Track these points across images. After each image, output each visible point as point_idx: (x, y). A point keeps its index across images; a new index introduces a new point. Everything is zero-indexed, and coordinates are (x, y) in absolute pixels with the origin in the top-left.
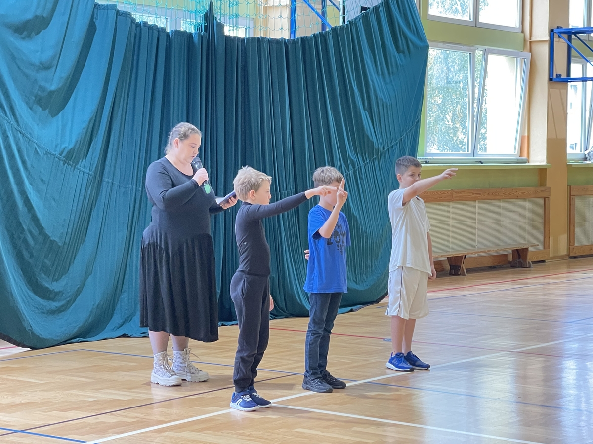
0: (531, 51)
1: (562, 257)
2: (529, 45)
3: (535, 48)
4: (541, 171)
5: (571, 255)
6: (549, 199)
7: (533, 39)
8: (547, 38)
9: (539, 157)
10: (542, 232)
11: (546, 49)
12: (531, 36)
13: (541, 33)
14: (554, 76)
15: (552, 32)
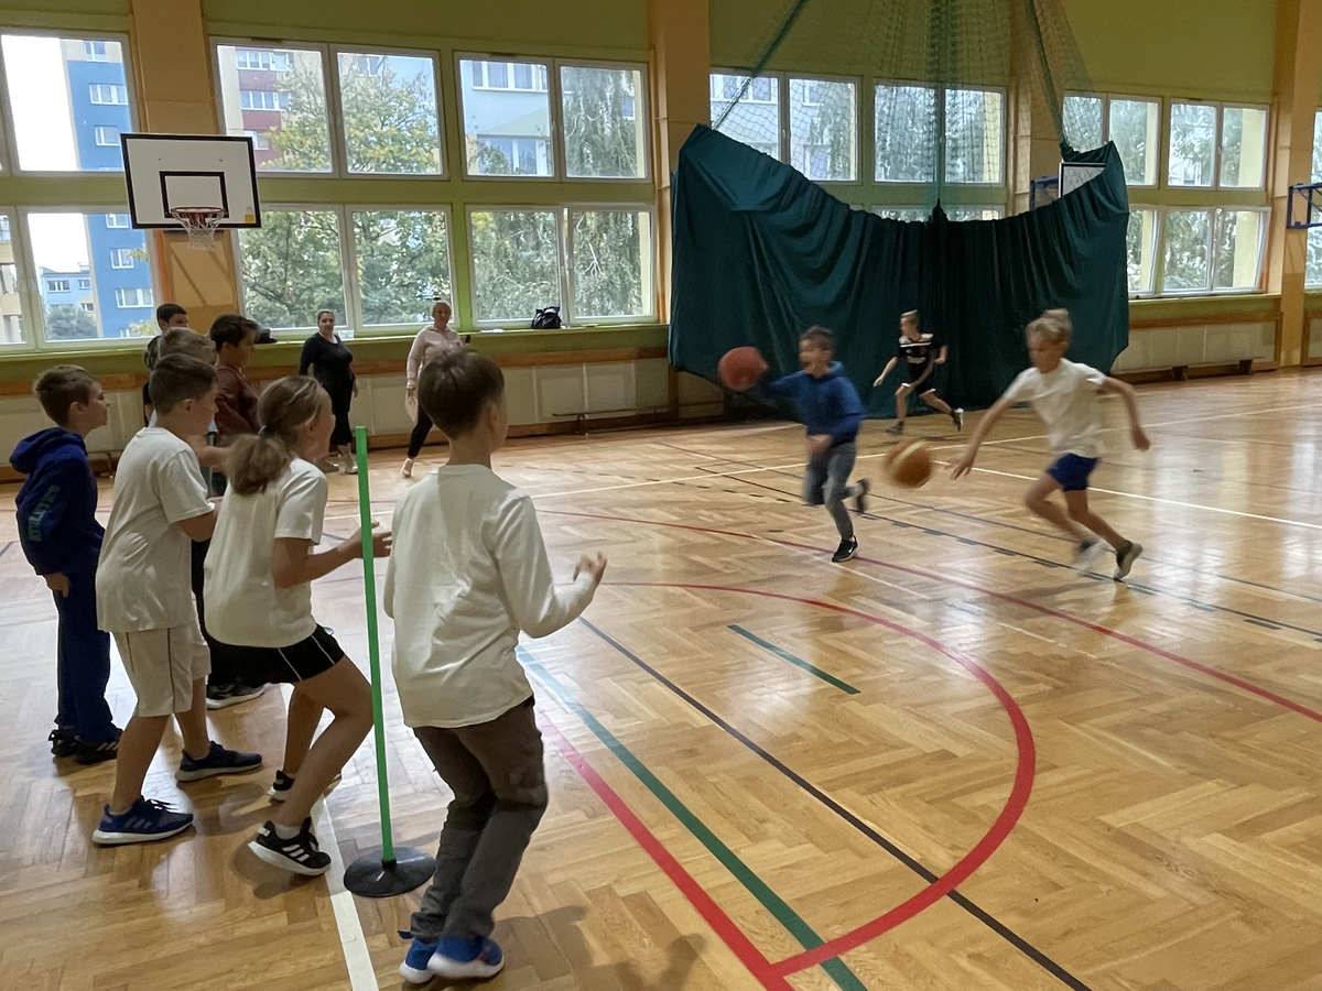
0: (1273, 206)
1: (1294, 366)
2: (1271, 200)
3: (1277, 203)
4: (1277, 300)
5: (1305, 364)
6: (1281, 322)
7: (1276, 195)
8: (1286, 194)
9: (1276, 289)
10: (1273, 347)
11: (1285, 203)
12: (1273, 193)
13: (1282, 190)
14: (1293, 224)
15: (1291, 189)
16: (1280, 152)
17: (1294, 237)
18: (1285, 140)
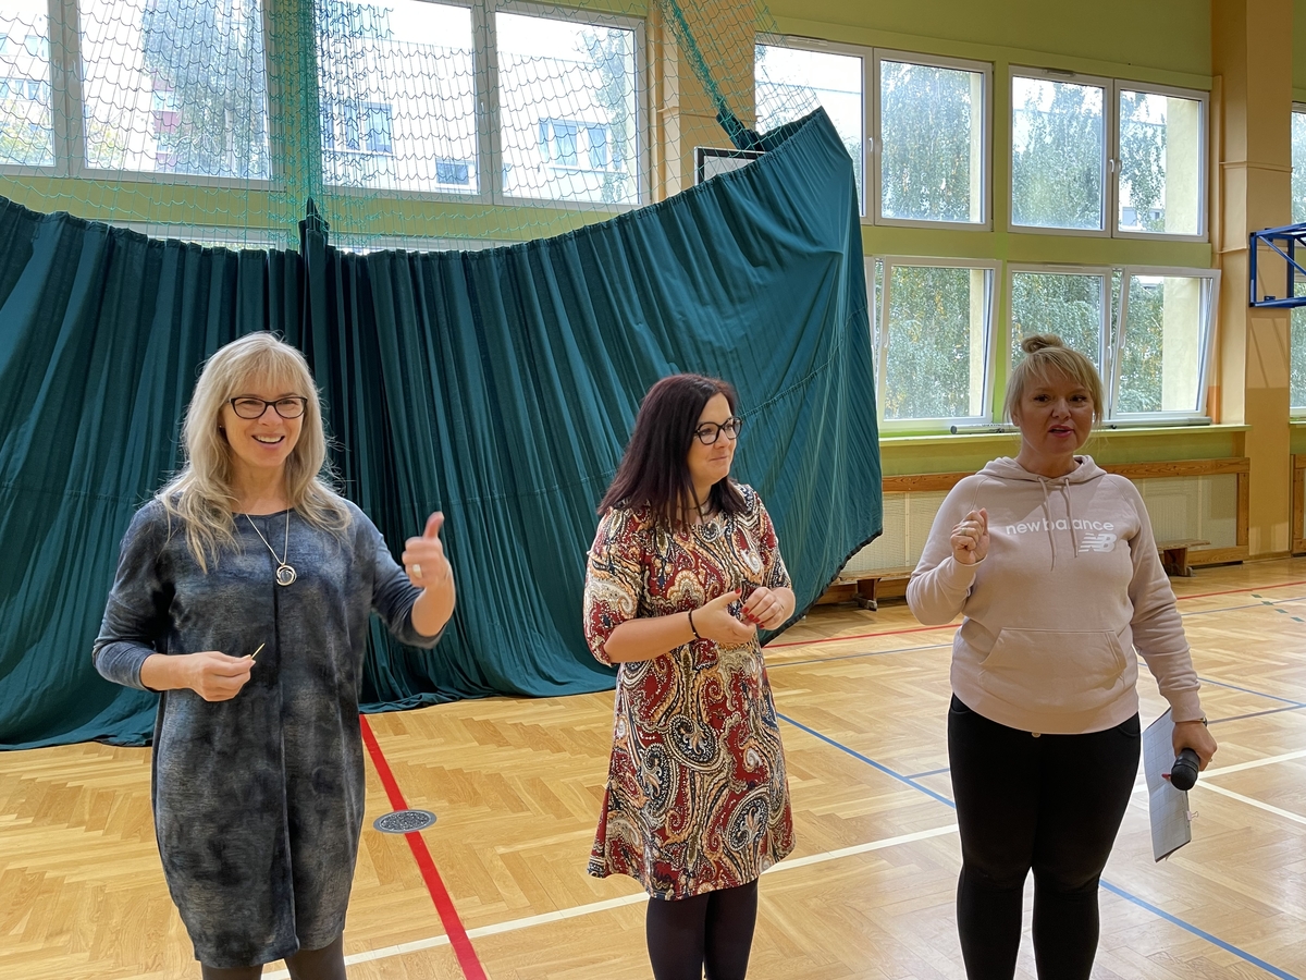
0: (1222, 267)
1: (1279, 556)
2: (1220, 258)
3: (1230, 262)
4: (1237, 435)
5: (1295, 552)
6: (1246, 475)
7: (1226, 250)
8: (1244, 245)
9: (1234, 416)
10: (1233, 521)
11: (1243, 264)
12: (1222, 245)
13: (1237, 239)
14: (1260, 298)
15: (1253, 237)
16: (1230, 174)
17: (1265, 322)
18: (1238, 151)
